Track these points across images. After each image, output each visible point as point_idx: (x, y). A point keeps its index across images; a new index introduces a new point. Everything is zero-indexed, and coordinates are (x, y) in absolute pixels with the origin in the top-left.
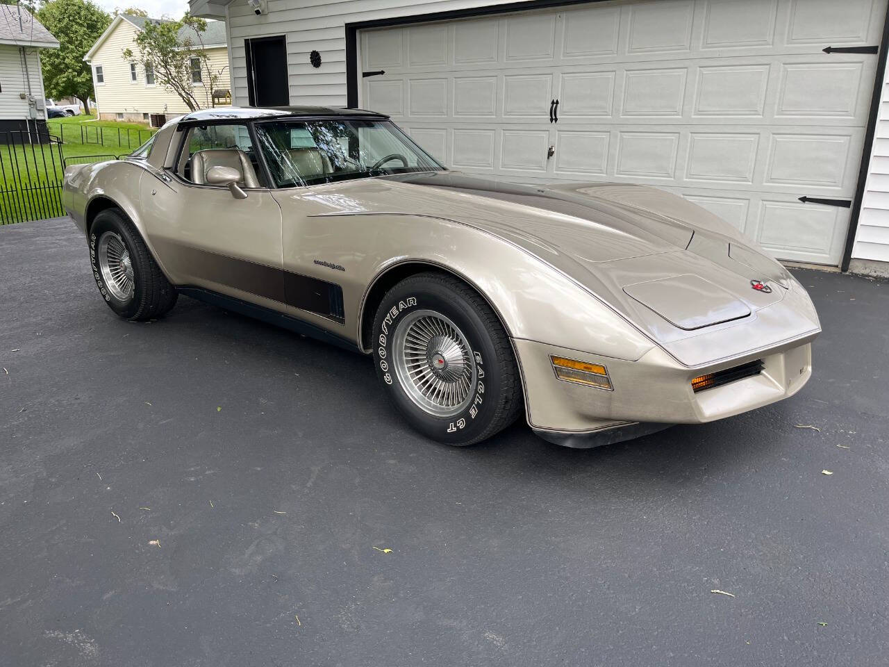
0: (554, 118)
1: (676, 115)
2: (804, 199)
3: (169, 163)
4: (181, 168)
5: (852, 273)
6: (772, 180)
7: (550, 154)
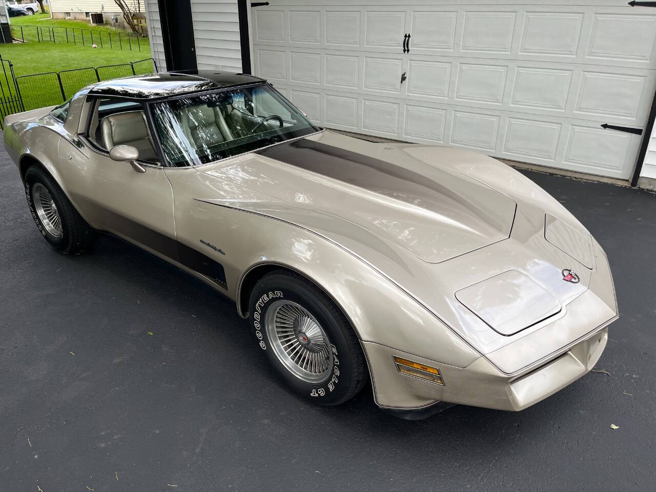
0: (406, 49)
1: (506, 51)
2: (605, 126)
3: (81, 128)
4: (92, 131)
5: (639, 188)
6: (580, 109)
7: (403, 78)
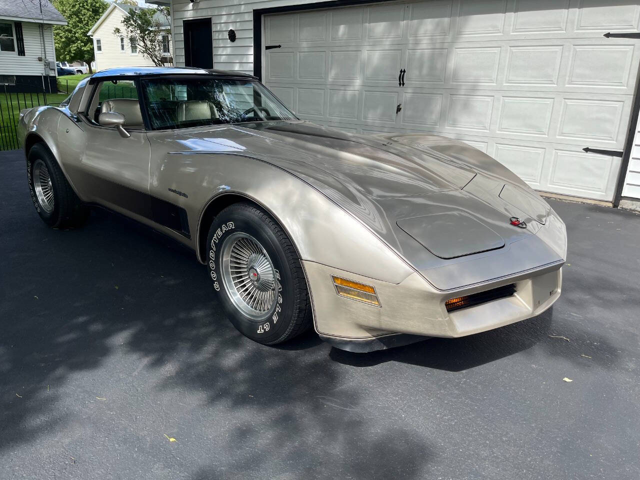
0: (402, 82)
1: (492, 83)
2: (587, 150)
3: (82, 108)
5: (622, 208)
6: (562, 134)
7: (399, 110)
